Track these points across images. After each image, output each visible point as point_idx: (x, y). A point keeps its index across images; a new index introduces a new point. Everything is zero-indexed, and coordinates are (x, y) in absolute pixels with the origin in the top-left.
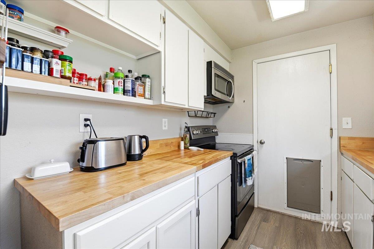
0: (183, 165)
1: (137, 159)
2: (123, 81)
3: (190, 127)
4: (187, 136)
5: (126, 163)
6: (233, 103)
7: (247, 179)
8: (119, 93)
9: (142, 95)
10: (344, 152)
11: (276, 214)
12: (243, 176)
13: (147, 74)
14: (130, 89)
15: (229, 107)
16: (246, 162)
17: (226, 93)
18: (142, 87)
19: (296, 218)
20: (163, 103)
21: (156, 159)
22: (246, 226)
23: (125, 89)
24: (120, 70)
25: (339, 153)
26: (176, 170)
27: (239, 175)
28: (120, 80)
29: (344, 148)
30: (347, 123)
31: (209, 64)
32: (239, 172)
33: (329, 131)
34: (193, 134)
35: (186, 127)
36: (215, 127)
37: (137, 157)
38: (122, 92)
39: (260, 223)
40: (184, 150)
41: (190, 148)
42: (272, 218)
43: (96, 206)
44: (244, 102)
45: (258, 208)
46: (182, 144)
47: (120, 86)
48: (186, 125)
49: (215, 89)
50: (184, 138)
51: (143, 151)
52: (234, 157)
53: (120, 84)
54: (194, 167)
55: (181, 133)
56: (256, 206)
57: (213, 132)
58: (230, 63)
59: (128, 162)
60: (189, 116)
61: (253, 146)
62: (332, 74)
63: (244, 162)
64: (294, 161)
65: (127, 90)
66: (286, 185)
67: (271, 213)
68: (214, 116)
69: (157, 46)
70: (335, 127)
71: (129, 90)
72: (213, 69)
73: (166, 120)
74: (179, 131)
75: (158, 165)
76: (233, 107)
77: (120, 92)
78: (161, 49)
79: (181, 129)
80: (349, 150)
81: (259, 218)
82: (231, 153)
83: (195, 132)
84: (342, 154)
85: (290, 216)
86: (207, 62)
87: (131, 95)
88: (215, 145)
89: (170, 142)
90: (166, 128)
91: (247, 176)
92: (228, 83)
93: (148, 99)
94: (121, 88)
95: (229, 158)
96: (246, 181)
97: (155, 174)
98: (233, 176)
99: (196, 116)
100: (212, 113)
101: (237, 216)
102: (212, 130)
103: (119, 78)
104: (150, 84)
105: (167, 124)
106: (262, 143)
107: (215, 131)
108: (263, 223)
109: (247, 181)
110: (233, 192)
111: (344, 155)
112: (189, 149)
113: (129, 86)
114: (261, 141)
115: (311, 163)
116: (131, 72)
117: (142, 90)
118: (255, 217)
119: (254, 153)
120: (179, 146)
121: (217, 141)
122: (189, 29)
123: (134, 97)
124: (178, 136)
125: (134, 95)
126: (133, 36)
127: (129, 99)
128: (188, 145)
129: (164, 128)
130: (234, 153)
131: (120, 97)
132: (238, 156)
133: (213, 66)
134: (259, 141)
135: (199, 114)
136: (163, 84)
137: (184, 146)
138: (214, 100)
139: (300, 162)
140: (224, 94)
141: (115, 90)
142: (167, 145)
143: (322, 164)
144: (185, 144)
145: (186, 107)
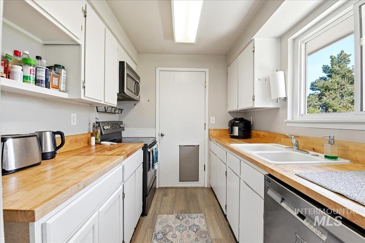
0: (110, 157)
1: (50, 158)
2: (35, 69)
3: (100, 123)
4: (98, 132)
5: (41, 162)
6: (138, 101)
7: (155, 164)
8: (30, 82)
9: (57, 87)
10: (211, 138)
11: (172, 189)
12: (151, 162)
13: (62, 65)
14: (44, 79)
15: (135, 105)
16: (154, 151)
17: (134, 92)
18: (57, 79)
19: (185, 188)
20: (82, 97)
21: (74, 156)
22: (152, 204)
23: (37, 79)
24: (26, 54)
25: (209, 139)
26: (108, 161)
27: (148, 163)
28: (32, 68)
29: (212, 136)
30: (213, 120)
31: (122, 64)
32: (148, 160)
33: (204, 125)
34: (104, 129)
35: (97, 122)
36: (121, 122)
37: (49, 155)
38: (34, 82)
39: (162, 198)
40: (96, 146)
41: (101, 142)
42: (170, 192)
43: (59, 195)
44: (149, 101)
45: (159, 188)
46: (93, 139)
47: (32, 74)
48: (97, 120)
49: (127, 88)
50: (94, 134)
51: (57, 148)
52: (145, 147)
53: (32, 72)
54: (122, 157)
55: (89, 129)
56: (157, 187)
57: (120, 127)
58: (136, 64)
59: (42, 161)
60: (98, 111)
61: (155, 138)
62: (206, 88)
63: (152, 151)
64: (184, 147)
65: (39, 80)
66: (178, 165)
67: (169, 189)
68: (121, 112)
69: (78, 39)
70: (207, 123)
71: (42, 81)
72: (125, 69)
73: (75, 115)
74: (87, 127)
75: (84, 160)
76: (138, 105)
77: (32, 81)
78: (81, 42)
79: (89, 124)
80: (214, 137)
81: (161, 195)
82: (142, 145)
83: (106, 128)
84: (210, 140)
85: (181, 188)
86: (119, 61)
87: (44, 86)
88: (121, 139)
89: (79, 138)
90: (75, 124)
91: (155, 161)
92: (135, 83)
93: (63, 91)
94: (33, 77)
95: (141, 149)
96: (153, 166)
97: (89, 167)
98: (144, 163)
99: (106, 112)
100: (120, 109)
101: (147, 196)
102: (120, 125)
103: (30, 65)
104: (65, 76)
105: (75, 119)
106: (162, 135)
107: (123, 126)
108: (164, 198)
109: (155, 166)
110: (144, 177)
111: (211, 141)
112: (101, 144)
113: (42, 75)
114: (162, 134)
115: (194, 147)
116: (41, 59)
117: (57, 82)
118: (157, 195)
119: (158, 143)
120: (89, 142)
121: (123, 136)
122: (105, 27)
123: (48, 89)
124: (87, 132)
125: (47, 86)
126: (54, 23)
127: (42, 90)
128: (99, 140)
129: (73, 124)
130: (145, 144)
131: (31, 87)
132: (148, 147)
133: (125, 67)
134: (160, 134)
135: (109, 110)
136: (83, 79)
137: (95, 142)
138: (122, 98)
139: (187, 148)
140: (132, 92)
141: (25, 78)
142: (76, 141)
143: (200, 147)
144: (96, 139)
145: (103, 103)
